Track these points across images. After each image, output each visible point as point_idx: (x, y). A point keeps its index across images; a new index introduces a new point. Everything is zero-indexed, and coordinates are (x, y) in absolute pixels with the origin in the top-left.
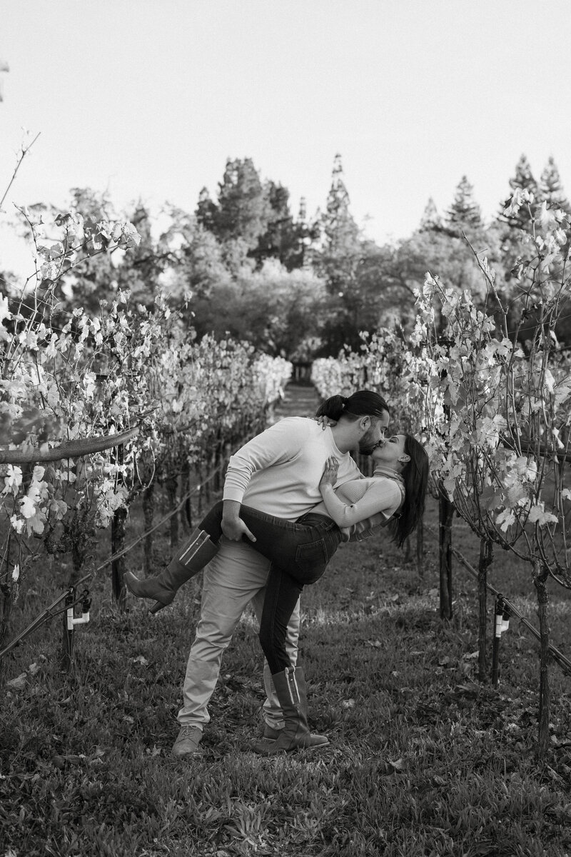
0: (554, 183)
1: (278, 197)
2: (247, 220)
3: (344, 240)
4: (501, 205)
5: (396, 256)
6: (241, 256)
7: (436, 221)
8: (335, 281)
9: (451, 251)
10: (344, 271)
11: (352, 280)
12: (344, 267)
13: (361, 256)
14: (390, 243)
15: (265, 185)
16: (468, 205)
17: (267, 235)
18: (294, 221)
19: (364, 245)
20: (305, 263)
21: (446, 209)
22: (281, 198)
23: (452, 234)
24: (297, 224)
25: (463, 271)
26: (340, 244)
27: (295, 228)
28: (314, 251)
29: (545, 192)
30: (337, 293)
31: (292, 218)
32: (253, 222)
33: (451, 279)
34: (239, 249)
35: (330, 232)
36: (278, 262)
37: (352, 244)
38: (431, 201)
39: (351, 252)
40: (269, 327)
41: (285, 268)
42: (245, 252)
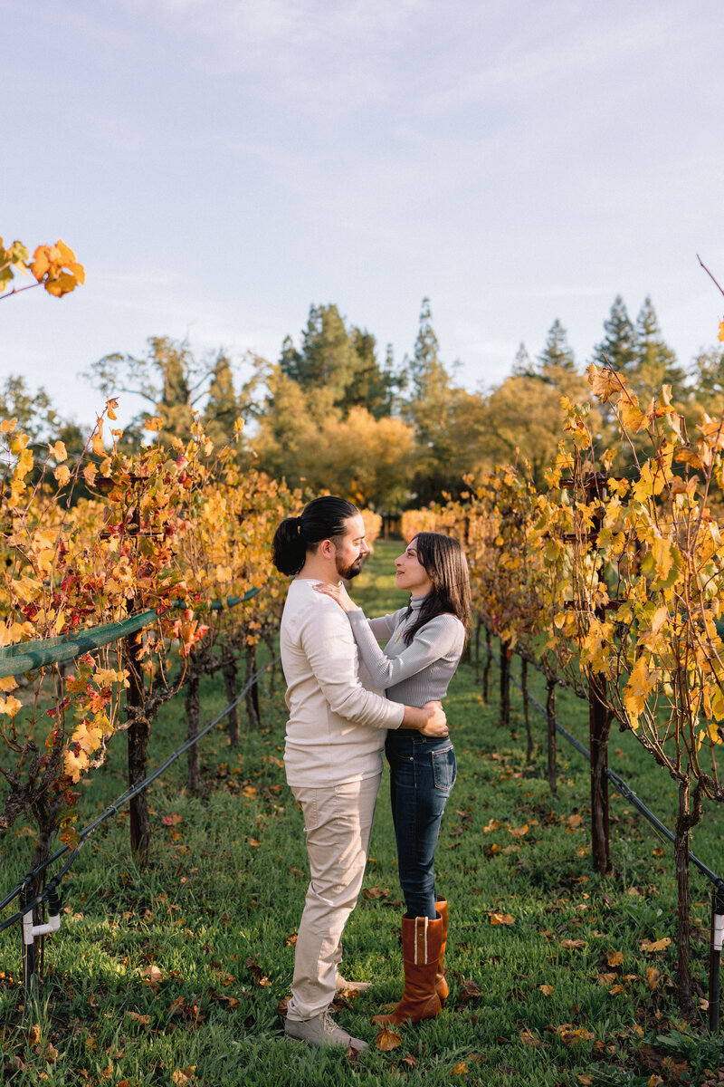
0: (652, 324)
1: (364, 345)
2: (333, 369)
3: (433, 389)
4: (596, 348)
5: (487, 404)
6: (327, 404)
7: (528, 368)
8: (425, 431)
9: (545, 397)
10: (434, 420)
11: (442, 429)
12: (434, 416)
13: (451, 404)
14: (480, 390)
15: (351, 333)
16: (561, 350)
17: (354, 384)
18: (382, 369)
19: (455, 392)
20: (393, 412)
21: (538, 354)
22: (367, 345)
23: (546, 380)
24: (384, 373)
25: (558, 417)
26: (430, 393)
27: (382, 377)
28: (402, 400)
29: (642, 335)
30: (427, 443)
31: (378, 367)
32: (339, 371)
33: (547, 428)
34: (324, 399)
35: (419, 380)
36: (364, 411)
37: (442, 391)
38: (522, 346)
39: (441, 399)
40: (356, 479)
41: (372, 418)
42: (331, 401)
